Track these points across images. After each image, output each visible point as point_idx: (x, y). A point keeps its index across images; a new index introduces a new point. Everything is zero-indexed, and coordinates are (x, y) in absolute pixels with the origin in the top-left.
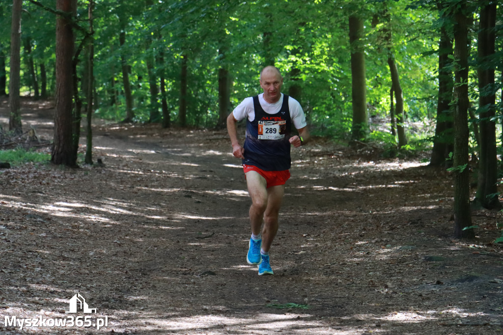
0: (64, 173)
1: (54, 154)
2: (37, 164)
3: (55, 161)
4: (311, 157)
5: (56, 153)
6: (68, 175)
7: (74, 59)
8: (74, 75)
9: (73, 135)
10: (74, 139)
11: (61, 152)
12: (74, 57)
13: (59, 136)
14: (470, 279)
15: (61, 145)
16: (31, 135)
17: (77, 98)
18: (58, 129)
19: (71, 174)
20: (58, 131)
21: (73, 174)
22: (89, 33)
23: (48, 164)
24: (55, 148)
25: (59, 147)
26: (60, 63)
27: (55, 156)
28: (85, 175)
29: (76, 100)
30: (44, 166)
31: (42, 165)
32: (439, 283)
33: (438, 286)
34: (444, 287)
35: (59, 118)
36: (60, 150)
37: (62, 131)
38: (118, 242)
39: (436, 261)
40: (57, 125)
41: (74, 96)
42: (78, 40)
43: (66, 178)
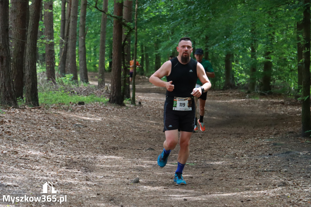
0: (114, 108)
1: (111, 98)
2: (101, 103)
3: (111, 101)
4: (271, 104)
5: (112, 97)
6: (116, 109)
7: (123, 43)
8: (122, 52)
9: (122, 87)
10: (122, 89)
11: (114, 97)
12: (123, 42)
13: (113, 87)
14: (288, 152)
15: (115, 92)
16: (106, 89)
17: (124, 66)
18: (113, 83)
19: (118, 108)
20: (113, 84)
21: (119, 108)
22: (132, 28)
23: (107, 103)
24: (111, 94)
25: (113, 93)
26: (115, 45)
27: (111, 99)
28: (126, 109)
29: (124, 67)
30: (104, 104)
31: (103, 103)
32: (270, 154)
33: (270, 156)
34: (272, 156)
35: (114, 77)
36: (114, 95)
37: (115, 85)
38: (115, 137)
39: (278, 145)
40: (112, 81)
41: (122, 65)
42: (125, 33)
43: (114, 110)
